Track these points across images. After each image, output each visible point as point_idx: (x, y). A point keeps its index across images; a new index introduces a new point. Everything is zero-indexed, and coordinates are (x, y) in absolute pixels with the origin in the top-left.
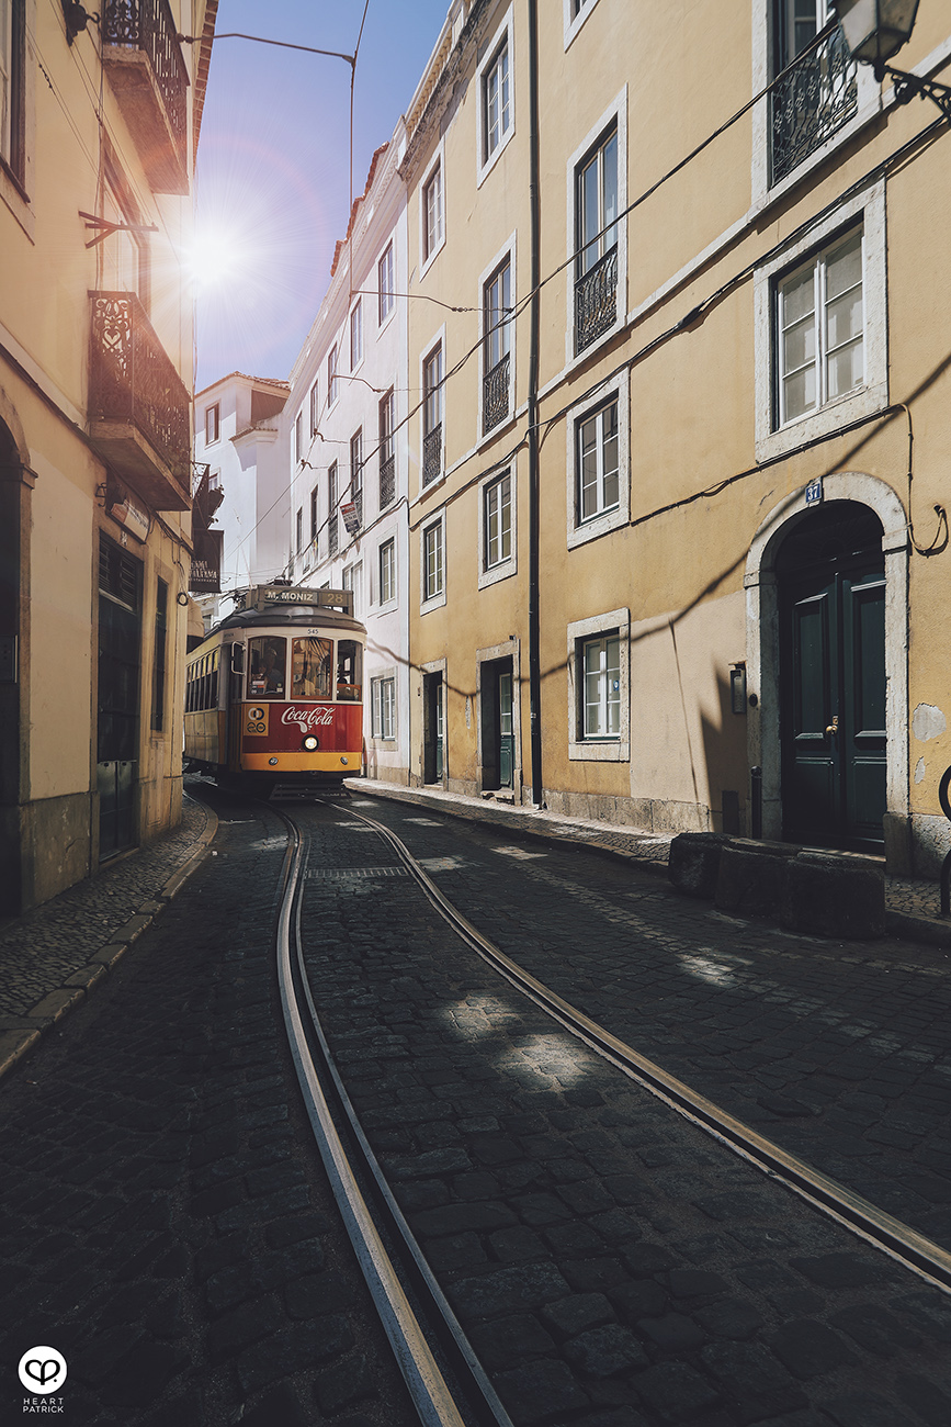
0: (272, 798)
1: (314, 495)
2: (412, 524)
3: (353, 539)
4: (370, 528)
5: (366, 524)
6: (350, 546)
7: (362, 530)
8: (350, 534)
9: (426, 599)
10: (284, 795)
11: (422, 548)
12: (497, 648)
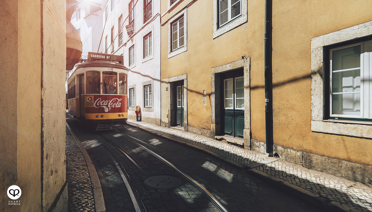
0: (97, 130)
1: (112, 29)
2: (163, 23)
3: (130, 38)
4: (138, 32)
5: (136, 31)
6: (128, 41)
7: (134, 34)
8: (128, 36)
9: (171, 51)
10: (100, 129)
11: (169, 31)
12: (229, 65)
